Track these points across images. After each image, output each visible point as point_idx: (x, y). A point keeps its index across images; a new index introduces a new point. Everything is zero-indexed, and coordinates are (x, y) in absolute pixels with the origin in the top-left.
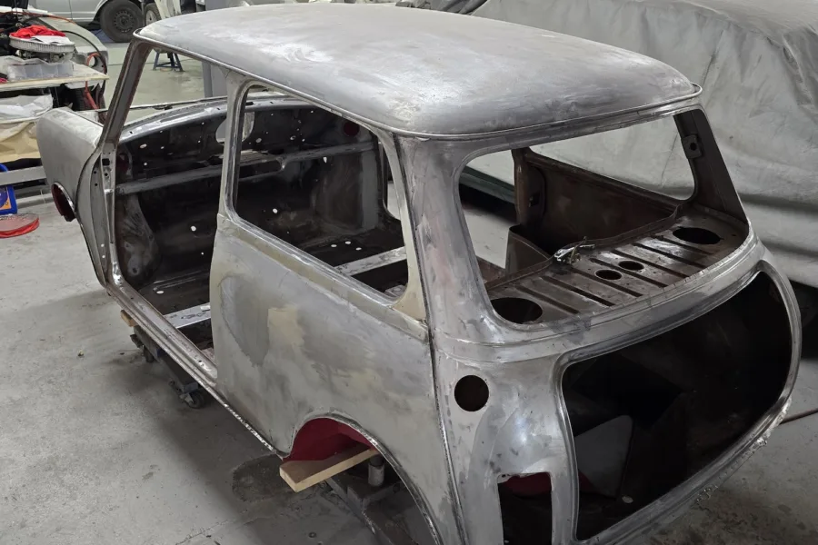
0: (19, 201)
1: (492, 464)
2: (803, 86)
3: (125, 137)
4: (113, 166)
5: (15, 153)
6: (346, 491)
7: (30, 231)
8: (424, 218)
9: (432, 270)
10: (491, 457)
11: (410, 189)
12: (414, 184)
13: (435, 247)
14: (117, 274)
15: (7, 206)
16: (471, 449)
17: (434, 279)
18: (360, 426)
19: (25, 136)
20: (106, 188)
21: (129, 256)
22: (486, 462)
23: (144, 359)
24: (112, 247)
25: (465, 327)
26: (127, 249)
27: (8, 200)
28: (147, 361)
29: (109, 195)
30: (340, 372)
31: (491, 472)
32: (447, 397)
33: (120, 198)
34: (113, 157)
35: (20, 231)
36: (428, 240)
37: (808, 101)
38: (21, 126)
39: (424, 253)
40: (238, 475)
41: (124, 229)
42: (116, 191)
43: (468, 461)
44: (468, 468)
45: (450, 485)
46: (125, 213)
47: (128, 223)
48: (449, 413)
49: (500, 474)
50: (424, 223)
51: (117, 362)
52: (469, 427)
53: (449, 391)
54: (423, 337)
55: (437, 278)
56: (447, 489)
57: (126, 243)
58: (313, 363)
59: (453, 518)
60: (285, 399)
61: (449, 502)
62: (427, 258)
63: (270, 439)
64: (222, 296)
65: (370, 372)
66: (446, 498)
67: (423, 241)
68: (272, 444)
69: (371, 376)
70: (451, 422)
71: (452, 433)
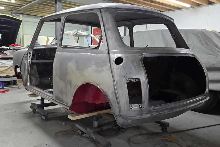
0: (4, 88)
1: (125, 76)
2: (203, 42)
3: (35, 48)
4: (31, 55)
5: (5, 74)
6: (87, 129)
7: (6, 92)
8: (107, 25)
9: (109, 36)
10: (124, 74)
12: (104, 18)
13: (109, 30)
14: (29, 83)
15: (1, 87)
16: (119, 74)
17: (109, 38)
18: (90, 82)
19: (9, 70)
20: (29, 60)
21: (33, 80)
22: (123, 76)
23: (33, 113)
24: (28, 76)
25: (117, 47)
26: (32, 78)
27: (2, 86)
28: (34, 113)
29: (29, 62)
30: (85, 70)
31: (124, 78)
33: (32, 64)
34: (31, 52)
35: (4, 92)
36: (108, 29)
37: (205, 45)
38: (8, 67)
39: (107, 33)
40: (56, 133)
41: (32, 73)
42: (31, 61)
44: (118, 79)
45: (114, 86)
46: (33, 69)
47: (33, 72)
48: (113, 66)
49: (127, 79)
51: (25, 113)
52: (118, 69)
53: (113, 62)
54: (107, 53)
55: (110, 38)
56: (113, 87)
57: (32, 77)
58: (79, 71)
59: (115, 95)
60: (71, 87)
61: (114, 91)
62: (108, 34)
63: (66, 104)
64: (56, 67)
65: (93, 66)
66: (113, 90)
67: (107, 30)
68: (67, 105)
69: (94, 67)
70: (114, 69)
71: (114, 71)
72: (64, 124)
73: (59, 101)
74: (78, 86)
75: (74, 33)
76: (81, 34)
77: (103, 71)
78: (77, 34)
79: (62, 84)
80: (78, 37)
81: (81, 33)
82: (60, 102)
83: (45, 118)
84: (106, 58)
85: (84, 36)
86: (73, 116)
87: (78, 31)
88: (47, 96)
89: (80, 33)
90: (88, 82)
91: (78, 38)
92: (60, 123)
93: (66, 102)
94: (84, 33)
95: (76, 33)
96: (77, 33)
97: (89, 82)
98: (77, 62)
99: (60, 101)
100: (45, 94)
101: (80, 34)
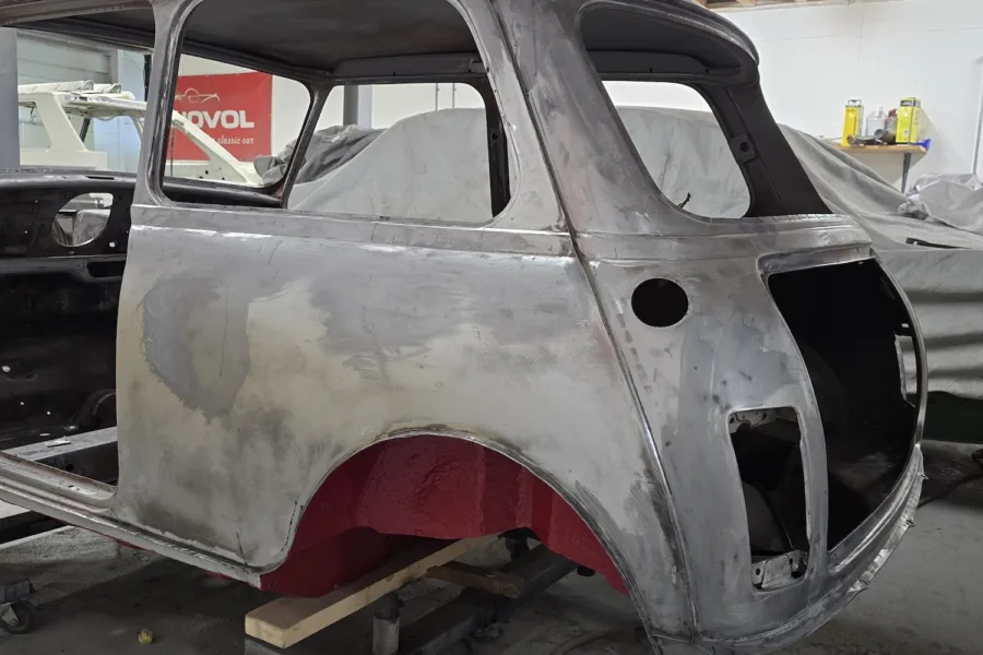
1: (716, 398)
8: (539, 77)
9: (562, 146)
10: (713, 386)
11: (513, 42)
12: (518, 35)
13: (563, 113)
16: (678, 385)
17: (567, 158)
18: (450, 430)
22: (705, 398)
30: (405, 350)
31: (717, 411)
32: (620, 317)
36: (550, 105)
39: (543, 126)
43: (674, 404)
44: (673, 415)
45: (646, 454)
48: (629, 339)
49: (730, 411)
50: (539, 85)
52: (668, 350)
53: (622, 307)
55: (571, 157)
56: (640, 466)
60: (279, 453)
61: (646, 488)
62: (552, 132)
63: (240, 551)
64: (146, 321)
65: (466, 327)
66: (638, 483)
67: (542, 110)
68: (242, 561)
69: (470, 334)
70: (634, 351)
71: (639, 367)
72: (144, 638)
73: (168, 535)
74: (339, 449)
75: (67, 97)
76: (111, 101)
77: (549, 359)
78: (89, 101)
79: (198, 434)
80: (86, 116)
81: (111, 96)
82: (187, 539)
83: (14, 616)
84: (559, 283)
85: (121, 112)
86: (284, 625)
87: (95, 85)
88: (63, 500)
89: (104, 99)
90: (428, 428)
91: (87, 122)
92: (118, 632)
93: (234, 543)
94: (127, 98)
95: (81, 98)
96: (85, 98)
97: (439, 427)
98: (323, 298)
99: (180, 536)
100: (40, 486)
101: (107, 103)
